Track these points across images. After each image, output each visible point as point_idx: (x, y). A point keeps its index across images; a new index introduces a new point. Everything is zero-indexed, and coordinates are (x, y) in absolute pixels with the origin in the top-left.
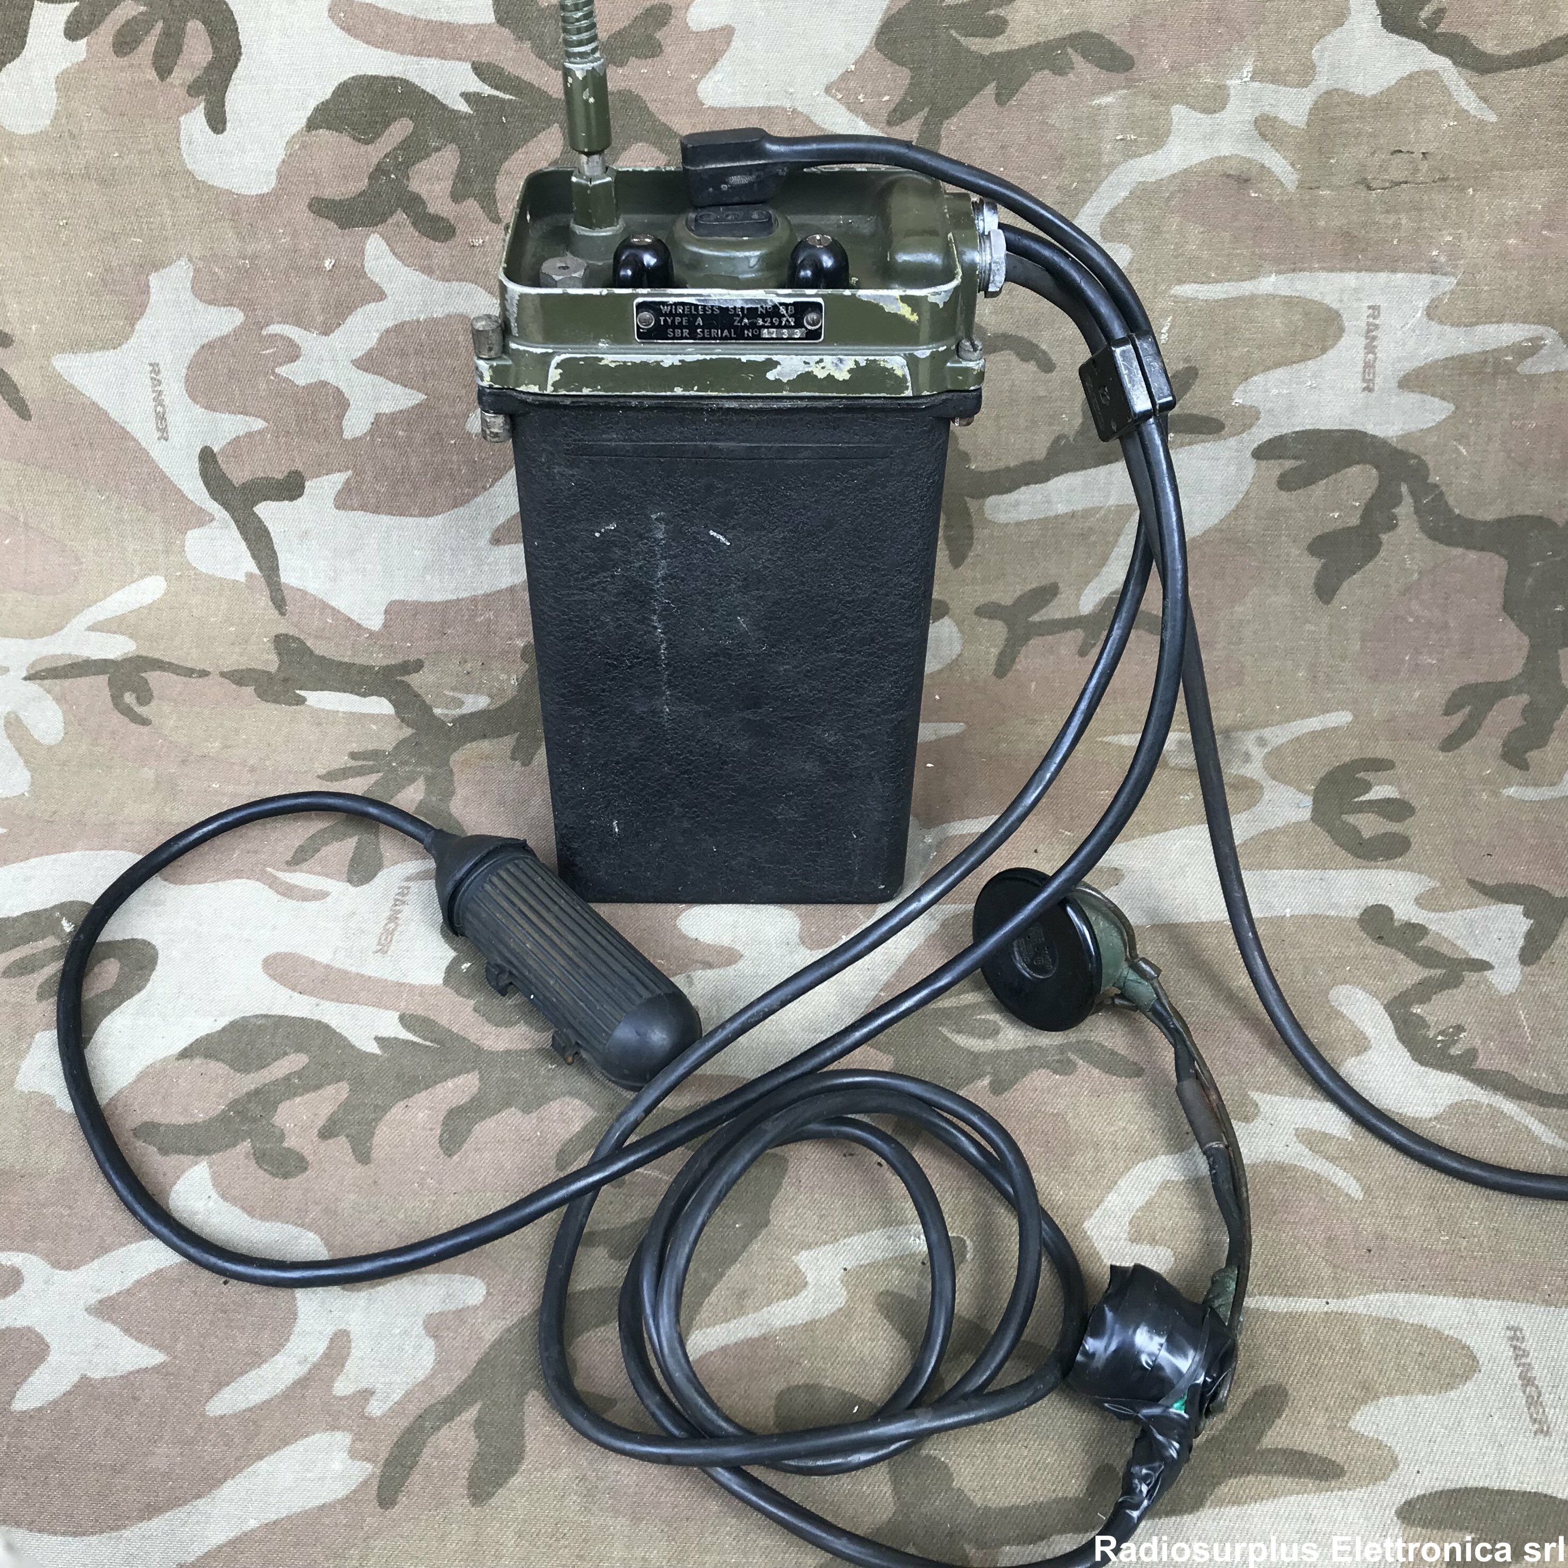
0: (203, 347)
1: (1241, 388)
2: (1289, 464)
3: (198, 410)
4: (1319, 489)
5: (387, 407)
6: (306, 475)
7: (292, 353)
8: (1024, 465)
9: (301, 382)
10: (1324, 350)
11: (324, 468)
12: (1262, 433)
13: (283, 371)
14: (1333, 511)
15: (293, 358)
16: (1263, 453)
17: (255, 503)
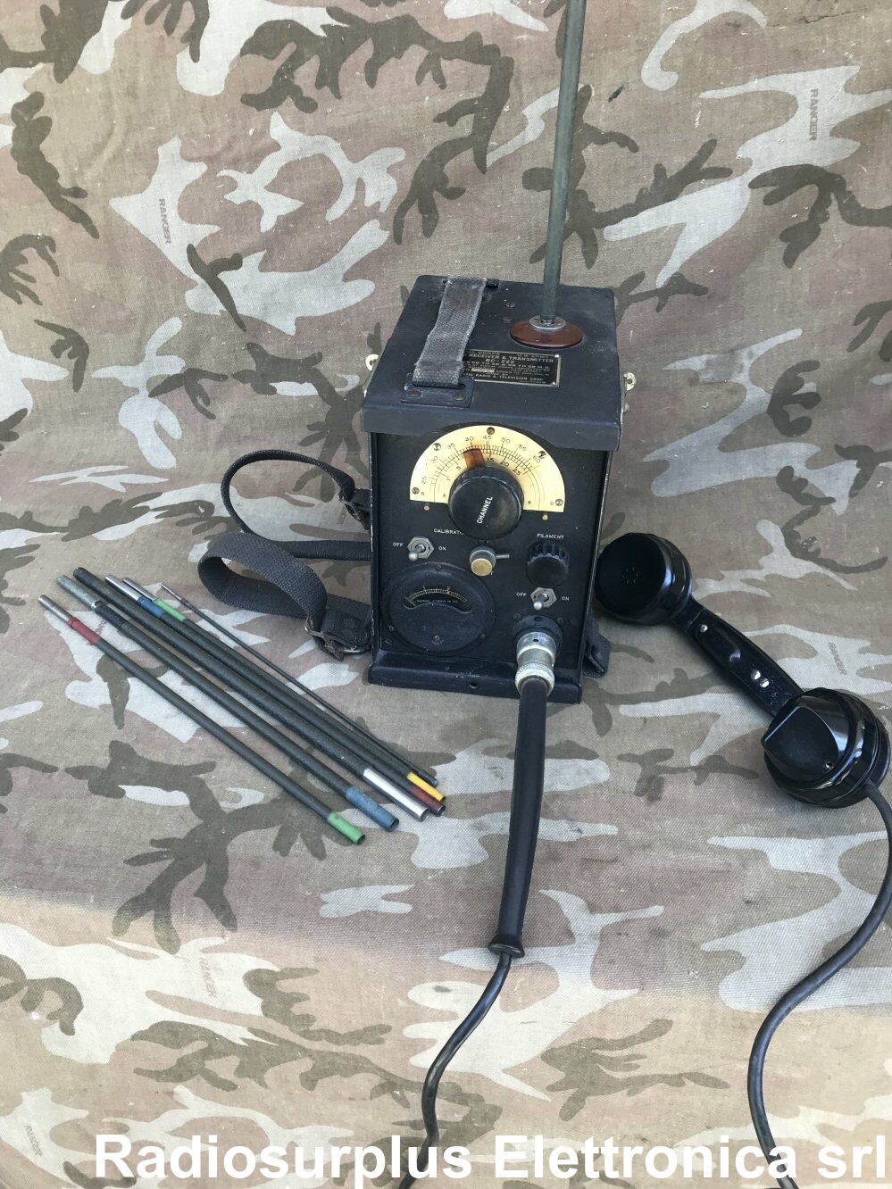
0: (186, 187)
1: (741, 148)
2: (770, 189)
3: (185, 224)
4: (786, 203)
5: (283, 211)
6: (243, 255)
7: (232, 185)
8: (624, 207)
9: (238, 202)
10: (787, 120)
11: (251, 250)
12: (753, 173)
13: (227, 197)
14: (794, 214)
15: (234, 188)
16: (754, 185)
17: (217, 273)
